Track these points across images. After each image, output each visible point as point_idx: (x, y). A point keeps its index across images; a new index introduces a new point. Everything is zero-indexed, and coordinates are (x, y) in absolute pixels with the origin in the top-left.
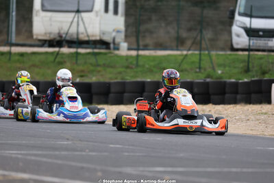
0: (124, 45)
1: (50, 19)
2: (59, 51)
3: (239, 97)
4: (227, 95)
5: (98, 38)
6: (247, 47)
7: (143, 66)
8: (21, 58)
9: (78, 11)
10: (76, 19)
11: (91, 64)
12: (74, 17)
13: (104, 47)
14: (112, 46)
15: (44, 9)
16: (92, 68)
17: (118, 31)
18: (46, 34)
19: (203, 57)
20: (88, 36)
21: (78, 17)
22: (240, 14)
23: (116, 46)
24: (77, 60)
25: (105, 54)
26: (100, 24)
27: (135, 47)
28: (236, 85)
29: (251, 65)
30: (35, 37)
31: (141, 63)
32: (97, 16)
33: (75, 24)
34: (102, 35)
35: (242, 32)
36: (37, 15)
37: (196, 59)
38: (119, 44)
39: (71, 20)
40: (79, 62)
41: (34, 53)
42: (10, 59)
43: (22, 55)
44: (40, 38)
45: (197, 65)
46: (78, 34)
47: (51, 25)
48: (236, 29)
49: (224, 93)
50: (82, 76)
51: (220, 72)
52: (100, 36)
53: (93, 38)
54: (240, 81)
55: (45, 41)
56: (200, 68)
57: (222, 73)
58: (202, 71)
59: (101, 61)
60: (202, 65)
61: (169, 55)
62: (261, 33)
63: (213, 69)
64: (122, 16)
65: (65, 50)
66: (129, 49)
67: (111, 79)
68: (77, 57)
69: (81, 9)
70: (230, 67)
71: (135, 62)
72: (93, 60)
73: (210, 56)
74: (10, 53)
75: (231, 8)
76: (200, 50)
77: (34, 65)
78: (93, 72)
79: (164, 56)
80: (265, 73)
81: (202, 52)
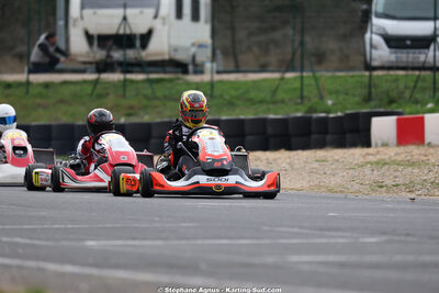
2: (98, 79)
5: (167, 57)
7: (221, 96)
8: (44, 91)
11: (145, 97)
14: (191, 68)
16: (145, 102)
17: (201, 46)
19: (306, 82)
22: (379, 16)
23: (199, 69)
24: (125, 90)
25: (170, 80)
26: (169, 37)
29: (373, 90)
31: (217, 92)
32: (164, 24)
34: (172, 53)
36: (74, 26)
37: (297, 84)
38: (203, 65)
40: (128, 94)
41: (65, 83)
42: (27, 92)
43: (47, 85)
45: (298, 94)
50: (129, 115)
51: (330, 102)
52: (169, 54)
53: (160, 58)
54: (331, 115)
56: (302, 97)
57: (334, 104)
58: (306, 101)
59: (160, 91)
60: (305, 93)
61: (265, 80)
62: (408, 42)
63: (322, 98)
64: (206, 22)
65: (116, 77)
66: (218, 72)
67: (170, 117)
68: (125, 86)
70: (347, 94)
71: (209, 92)
72: (147, 91)
73: (316, 79)
74: (28, 83)
75: (365, 7)
76: (302, 71)
77: (62, 101)
78: (145, 107)
79: (254, 82)
80: (391, 102)
81: (305, 74)
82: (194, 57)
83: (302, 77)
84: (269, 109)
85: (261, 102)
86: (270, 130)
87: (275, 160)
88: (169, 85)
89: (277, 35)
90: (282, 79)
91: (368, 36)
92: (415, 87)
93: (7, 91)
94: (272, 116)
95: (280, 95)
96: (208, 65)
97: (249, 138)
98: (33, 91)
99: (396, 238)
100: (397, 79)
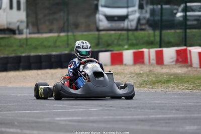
7: (31, 45)
13: (12, 33)
14: (17, 32)
17: (22, 22)
19: (70, 37)
22: (102, 6)
26: (7, 18)
31: (29, 43)
32: (4, 12)
45: (66, 43)
52: (7, 25)
53: (2, 28)
58: (70, 46)
60: (70, 42)
61: (51, 37)
62: (116, 18)
64: (24, 11)
66: (30, 33)
71: (25, 43)
73: (74, 36)
80: (108, 45)
84: (53, 50)
86: (53, 60)
87: (55, 73)
88: (7, 40)
89: (57, 16)
90: (59, 36)
91: (97, 16)
92: (119, 39)
94: (54, 53)
95: (58, 44)
96: (25, 31)
97: (44, 64)
99: (106, 108)
100: (110, 35)
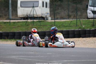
0: (50, 18)
1: (24, 10)
2: (27, 21)
3: (91, 35)
4: (86, 34)
5: (41, 16)
6: (93, 17)
7: (57, 25)
8: (14, 24)
9: (33, 7)
10: (33, 10)
12: (32, 9)
13: (43, 19)
15: (21, 7)
16: (39, 27)
17: (48, 13)
18: (22, 15)
19: (78, 22)
20: (37, 15)
21: (33, 9)
22: (90, 6)
23: (47, 19)
24: (33, 24)
25: (43, 21)
27: (54, 19)
28: (90, 31)
29: (94, 24)
30: (18, 16)
32: (40, 8)
33: (32, 11)
34: (42, 15)
35: (91, 12)
36: (19, 9)
37: (75, 22)
38: (48, 18)
39: (31, 10)
40: (34, 24)
41: (18, 22)
43: (14, 23)
44: (20, 17)
45: (76, 24)
46: (33, 15)
47: (24, 12)
48: (89, 11)
49: (85, 34)
51: (84, 26)
53: (39, 16)
54: (91, 29)
55: (22, 18)
56: (77, 25)
57: (85, 27)
58: (78, 26)
59: (42, 24)
61: (66, 21)
63: (81, 25)
64: (49, 8)
65: (29, 21)
66: (51, 19)
67: (46, 30)
68: (33, 23)
69: (34, 6)
70: (87, 24)
71: (54, 24)
72: (39, 24)
73: (80, 21)
74: (10, 22)
75: (87, 4)
76: (77, 19)
77: (18, 26)
78: (39, 28)
79: (64, 22)
81: (77, 20)
82: (46, 16)
83: (77, 21)
84: (69, 28)
85: (67, 26)
88: (43, 22)
93: (5, 24)
98: (11, 24)
